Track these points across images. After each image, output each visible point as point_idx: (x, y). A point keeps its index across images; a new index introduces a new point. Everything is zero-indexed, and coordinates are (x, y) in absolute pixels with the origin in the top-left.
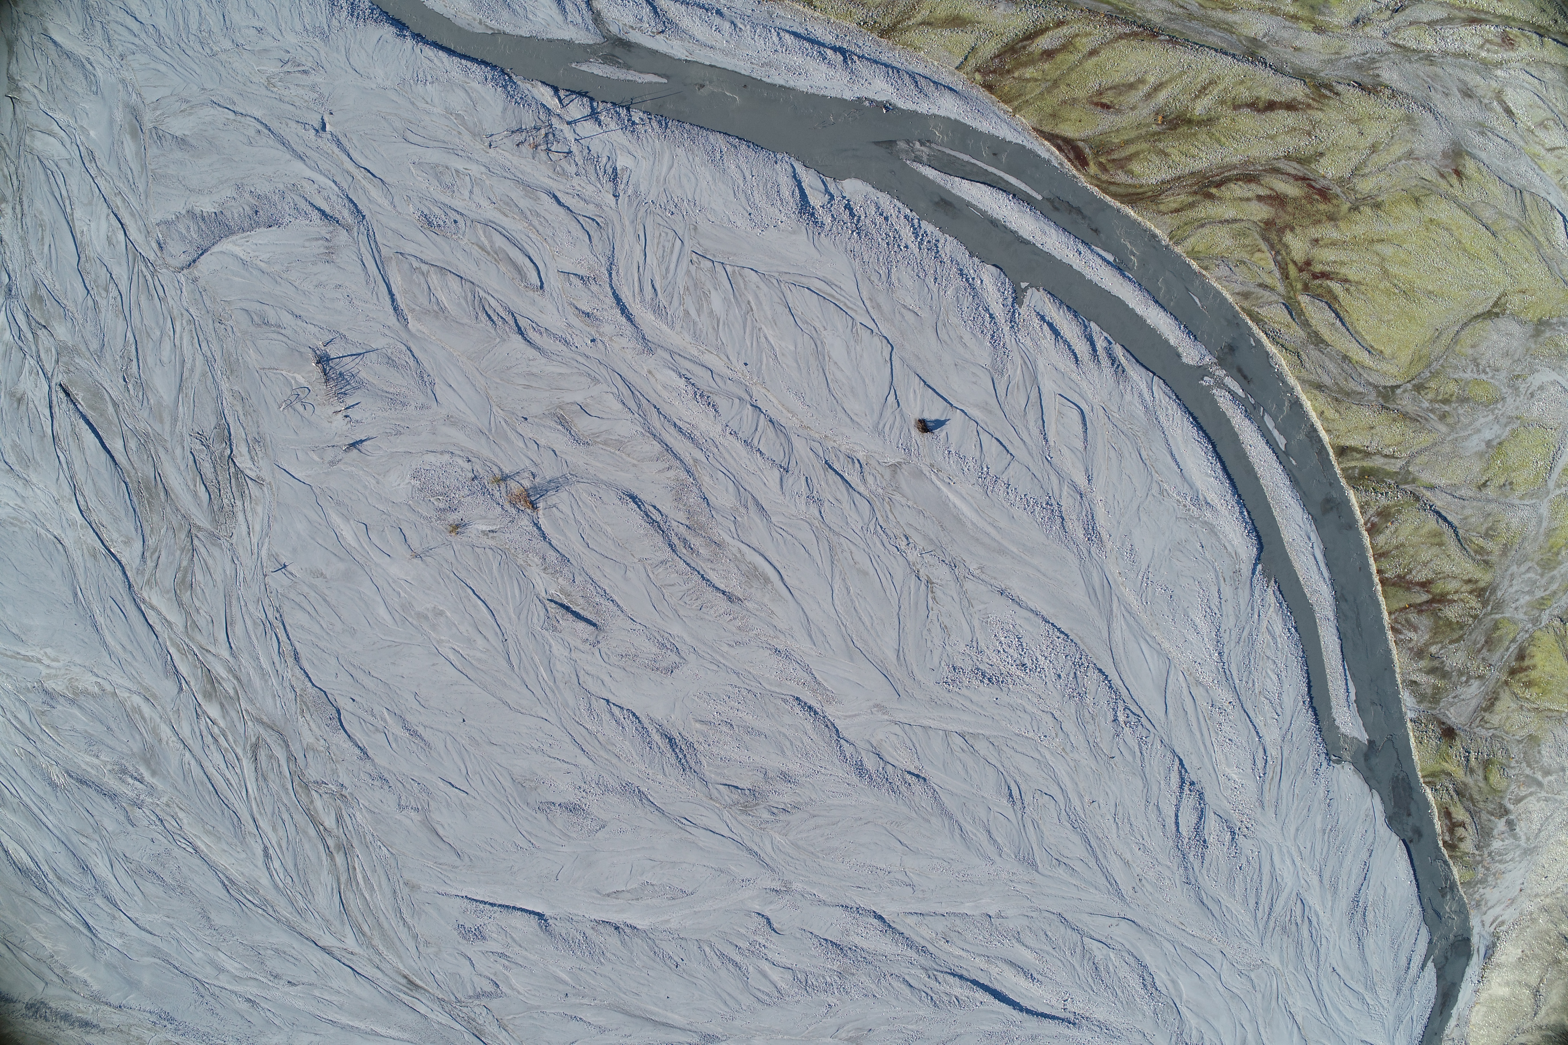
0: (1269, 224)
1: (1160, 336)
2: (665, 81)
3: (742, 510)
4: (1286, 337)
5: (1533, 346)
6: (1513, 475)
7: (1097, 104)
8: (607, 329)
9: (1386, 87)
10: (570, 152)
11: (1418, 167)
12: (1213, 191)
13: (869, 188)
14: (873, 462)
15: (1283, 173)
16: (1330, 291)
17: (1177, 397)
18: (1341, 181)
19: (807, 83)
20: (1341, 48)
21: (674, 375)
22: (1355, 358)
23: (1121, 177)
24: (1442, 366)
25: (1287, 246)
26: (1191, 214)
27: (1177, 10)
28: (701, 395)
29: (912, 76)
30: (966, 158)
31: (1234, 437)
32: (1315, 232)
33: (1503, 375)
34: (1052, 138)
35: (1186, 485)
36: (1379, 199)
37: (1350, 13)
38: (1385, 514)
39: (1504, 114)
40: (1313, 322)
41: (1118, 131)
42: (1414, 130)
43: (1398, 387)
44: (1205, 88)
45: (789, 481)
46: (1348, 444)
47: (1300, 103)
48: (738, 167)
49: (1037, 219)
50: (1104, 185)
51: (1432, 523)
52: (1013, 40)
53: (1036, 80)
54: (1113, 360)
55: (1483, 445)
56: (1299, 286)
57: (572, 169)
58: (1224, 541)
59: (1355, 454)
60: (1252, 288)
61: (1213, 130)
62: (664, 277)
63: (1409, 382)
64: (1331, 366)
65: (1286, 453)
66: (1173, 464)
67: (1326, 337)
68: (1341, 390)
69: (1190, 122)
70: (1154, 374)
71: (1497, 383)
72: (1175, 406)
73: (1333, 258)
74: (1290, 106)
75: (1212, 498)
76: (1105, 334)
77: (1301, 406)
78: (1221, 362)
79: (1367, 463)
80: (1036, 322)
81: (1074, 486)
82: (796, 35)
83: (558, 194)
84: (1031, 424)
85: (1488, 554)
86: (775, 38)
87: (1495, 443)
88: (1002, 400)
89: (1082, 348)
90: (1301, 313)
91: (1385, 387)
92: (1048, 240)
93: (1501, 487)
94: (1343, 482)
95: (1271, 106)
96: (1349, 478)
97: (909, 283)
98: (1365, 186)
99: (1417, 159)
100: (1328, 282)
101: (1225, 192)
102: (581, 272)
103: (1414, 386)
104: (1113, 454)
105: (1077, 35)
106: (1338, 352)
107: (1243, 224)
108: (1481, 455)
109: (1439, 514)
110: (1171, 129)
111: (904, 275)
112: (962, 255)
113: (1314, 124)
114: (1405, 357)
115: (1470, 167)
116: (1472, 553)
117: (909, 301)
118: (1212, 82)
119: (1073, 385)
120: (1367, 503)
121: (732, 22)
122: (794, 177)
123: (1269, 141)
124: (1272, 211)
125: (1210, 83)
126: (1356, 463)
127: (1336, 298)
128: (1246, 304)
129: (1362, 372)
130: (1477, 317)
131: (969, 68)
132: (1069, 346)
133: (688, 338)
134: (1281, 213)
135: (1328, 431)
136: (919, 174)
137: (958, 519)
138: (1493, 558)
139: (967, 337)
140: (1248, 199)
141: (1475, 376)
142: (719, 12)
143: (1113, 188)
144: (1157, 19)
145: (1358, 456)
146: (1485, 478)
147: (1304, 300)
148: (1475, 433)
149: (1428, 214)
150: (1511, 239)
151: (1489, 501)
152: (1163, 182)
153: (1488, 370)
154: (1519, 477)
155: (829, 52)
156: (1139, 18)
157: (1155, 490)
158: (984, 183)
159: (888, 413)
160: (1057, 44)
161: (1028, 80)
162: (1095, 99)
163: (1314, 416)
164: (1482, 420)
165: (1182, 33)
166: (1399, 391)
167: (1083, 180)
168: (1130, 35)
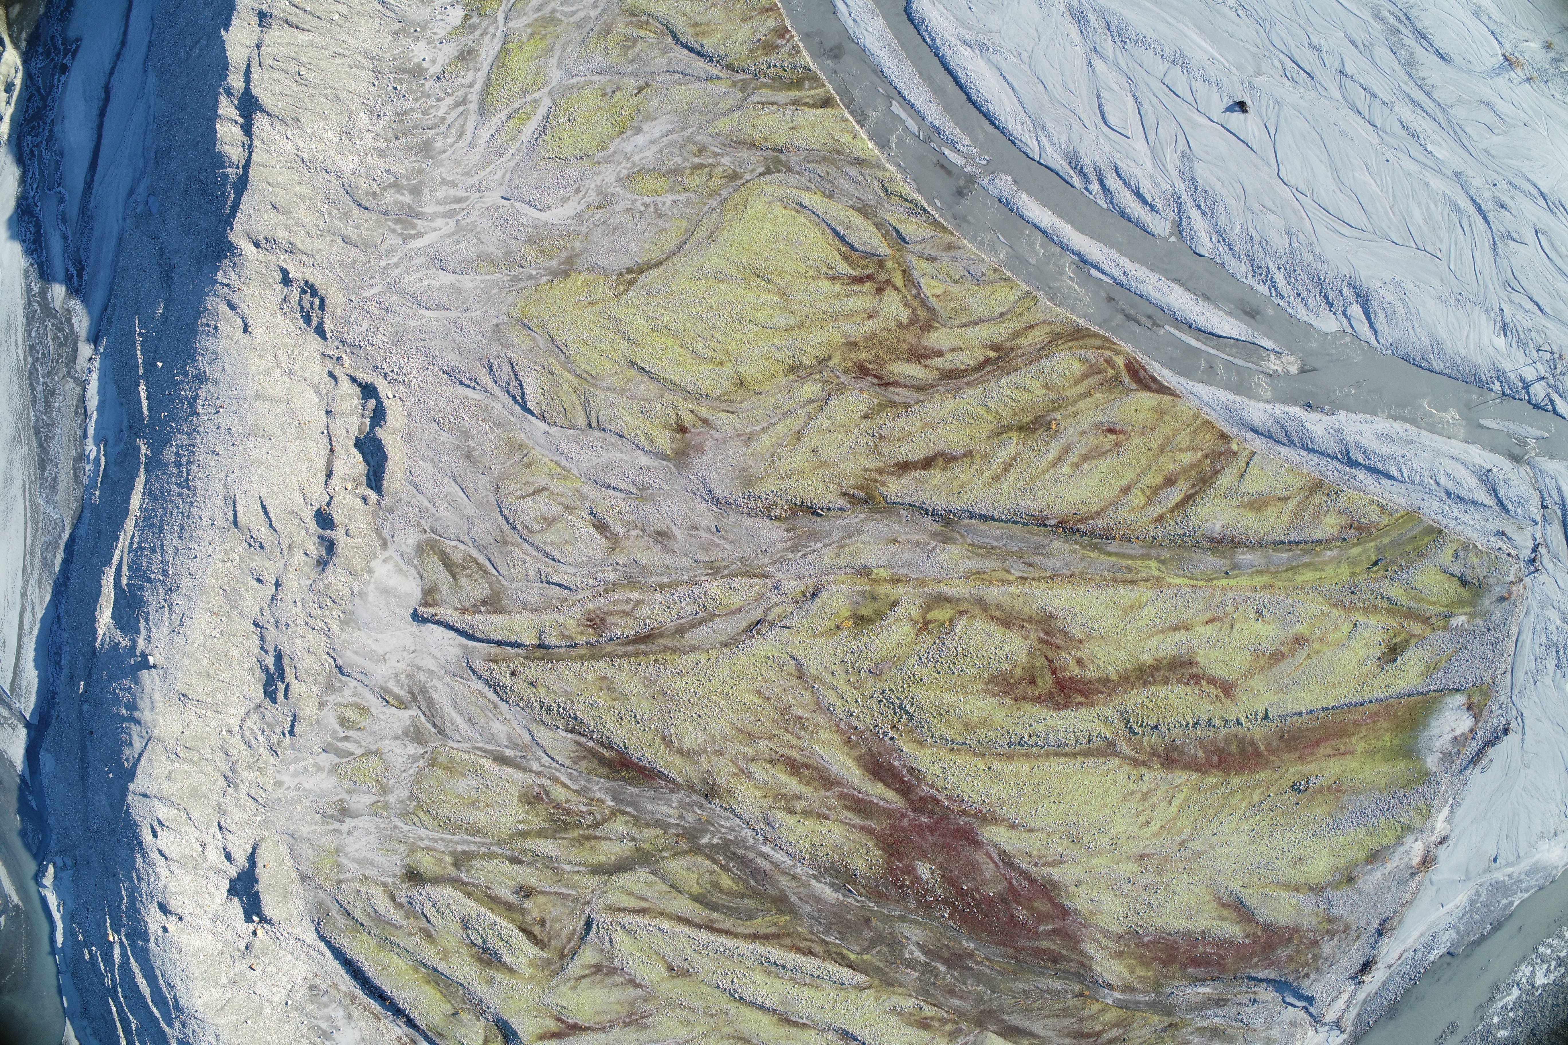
0: (928, 327)
1: (1037, 199)
2: (1481, 422)
3: (1367, 43)
4: (902, 210)
5: (577, 244)
6: (603, 104)
7: (1121, 432)
8: (1487, 194)
9: (777, 519)
10: (1538, 351)
11: (738, 426)
12: (992, 354)
13: (1315, 324)
14: (1278, 78)
15: (912, 386)
16: (851, 264)
17: (1013, 143)
18: (840, 389)
19: (1375, 426)
20: (838, 555)
21: (1435, 153)
22: (818, 197)
23: (1091, 355)
24: (704, 203)
25: (906, 305)
26: (1017, 325)
27: (1035, 559)
28: (1414, 135)
29: (1291, 443)
30: (1237, 361)
31: (948, 109)
32: (874, 325)
33: (619, 207)
34: (1162, 389)
35: (995, 62)
36: (791, 377)
37: (825, 603)
38: (769, 47)
39: (608, 521)
40: (871, 228)
41: (1097, 406)
42: (744, 470)
43: (760, 175)
44: (1005, 469)
45: (1337, 64)
46: (821, 110)
47: (893, 474)
48: (1420, 339)
49: (1167, 304)
50: (1107, 345)
51: (709, 44)
52: (1204, 491)
53: (1181, 450)
54: (1082, 173)
55: (645, 128)
56: (889, 264)
57: (1534, 335)
58: (949, 15)
59: (811, 102)
60: (945, 258)
61: (995, 422)
62: (1456, 237)
63: (748, 181)
64: (846, 185)
65: (890, 98)
66: (1010, 79)
67: (855, 214)
68: (834, 162)
69: (1021, 429)
70: (1039, 163)
71: (629, 195)
72: (1015, 133)
73: (849, 301)
74: (905, 467)
75: (965, 51)
76: (1091, 197)
77: (877, 144)
78: (971, 179)
79: (795, 94)
80: (1158, 204)
81: (1102, 57)
82: (1389, 477)
83: (1539, 313)
84: (1150, 111)
85: (632, 23)
86: (1404, 470)
87: (629, 133)
88: (1180, 132)
89: (1112, 182)
90: (885, 236)
91: (779, 171)
92: (1156, 284)
93: (619, 89)
94: (821, 75)
95: (927, 463)
96: (816, 78)
97: (1274, 234)
98: (811, 389)
99: (739, 435)
100: (854, 273)
101: (980, 355)
102: (1512, 243)
103: (741, 178)
104: (1071, 87)
105: (1142, 508)
106: (839, 201)
107: (957, 322)
108: (649, 118)
109: (699, 54)
110: (1041, 416)
111: (1280, 242)
112: (1231, 263)
113: (875, 451)
114: (756, 206)
115: (664, 441)
116: (652, 21)
117: (1272, 217)
118: (996, 478)
119: (1117, 147)
120: (793, 56)
121: (1438, 484)
122: (1376, 332)
123: (931, 420)
124: (924, 342)
125: (999, 477)
126: (808, 93)
127: (845, 257)
128: (950, 238)
129: (809, 184)
130: (657, 265)
131: (1243, 455)
132: (1125, 183)
133: (1432, 183)
134: (913, 341)
135: (846, 120)
136: (1276, 342)
137: (1201, 29)
138: (624, 20)
139: (1218, 187)
140: (953, 350)
141: (659, 199)
142: (1448, 494)
143: (1099, 343)
144: (1057, 544)
145: (807, 100)
146: (641, 96)
147: (884, 249)
148: (659, 139)
149: (727, 370)
150: (608, 363)
151: (634, 74)
152: (1048, 356)
153: (642, 208)
154: (592, 101)
155: (1362, 461)
156: (1076, 543)
157: (1025, 56)
158: (1219, 336)
159: (1273, 119)
160: (1163, 494)
161: (1189, 449)
162: (1122, 437)
163: (863, 134)
164: (649, 153)
165: (1029, 532)
166: (761, 169)
167: (1128, 348)
168: (1088, 518)
